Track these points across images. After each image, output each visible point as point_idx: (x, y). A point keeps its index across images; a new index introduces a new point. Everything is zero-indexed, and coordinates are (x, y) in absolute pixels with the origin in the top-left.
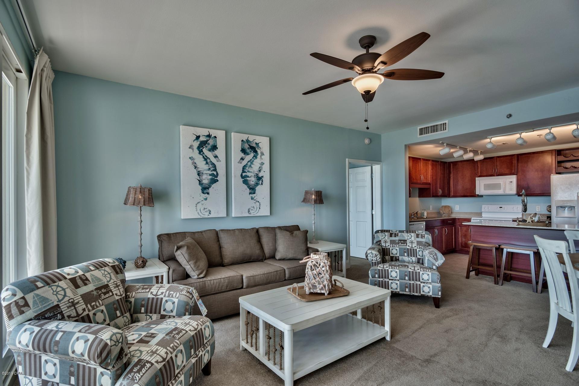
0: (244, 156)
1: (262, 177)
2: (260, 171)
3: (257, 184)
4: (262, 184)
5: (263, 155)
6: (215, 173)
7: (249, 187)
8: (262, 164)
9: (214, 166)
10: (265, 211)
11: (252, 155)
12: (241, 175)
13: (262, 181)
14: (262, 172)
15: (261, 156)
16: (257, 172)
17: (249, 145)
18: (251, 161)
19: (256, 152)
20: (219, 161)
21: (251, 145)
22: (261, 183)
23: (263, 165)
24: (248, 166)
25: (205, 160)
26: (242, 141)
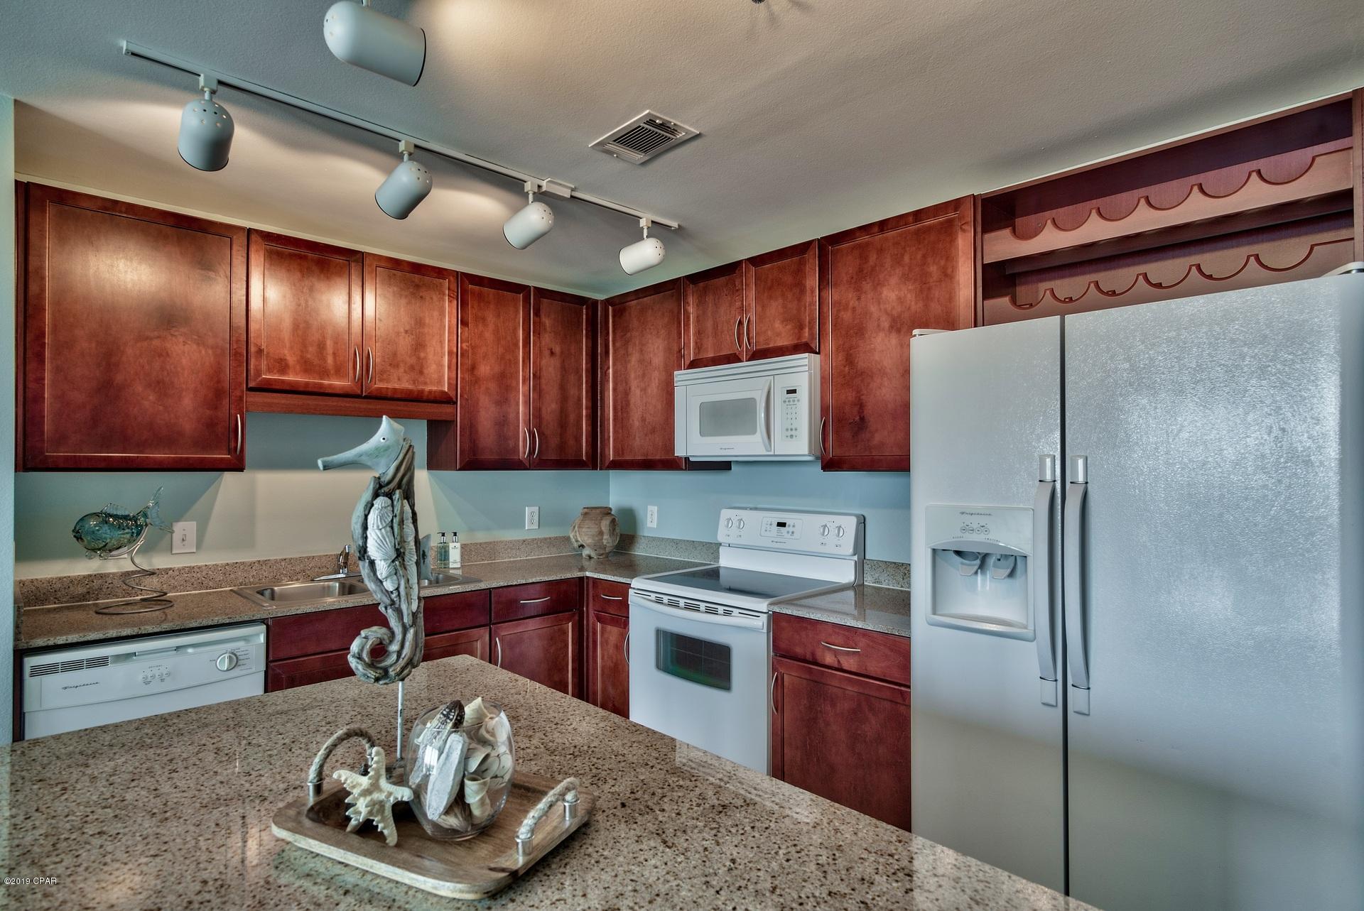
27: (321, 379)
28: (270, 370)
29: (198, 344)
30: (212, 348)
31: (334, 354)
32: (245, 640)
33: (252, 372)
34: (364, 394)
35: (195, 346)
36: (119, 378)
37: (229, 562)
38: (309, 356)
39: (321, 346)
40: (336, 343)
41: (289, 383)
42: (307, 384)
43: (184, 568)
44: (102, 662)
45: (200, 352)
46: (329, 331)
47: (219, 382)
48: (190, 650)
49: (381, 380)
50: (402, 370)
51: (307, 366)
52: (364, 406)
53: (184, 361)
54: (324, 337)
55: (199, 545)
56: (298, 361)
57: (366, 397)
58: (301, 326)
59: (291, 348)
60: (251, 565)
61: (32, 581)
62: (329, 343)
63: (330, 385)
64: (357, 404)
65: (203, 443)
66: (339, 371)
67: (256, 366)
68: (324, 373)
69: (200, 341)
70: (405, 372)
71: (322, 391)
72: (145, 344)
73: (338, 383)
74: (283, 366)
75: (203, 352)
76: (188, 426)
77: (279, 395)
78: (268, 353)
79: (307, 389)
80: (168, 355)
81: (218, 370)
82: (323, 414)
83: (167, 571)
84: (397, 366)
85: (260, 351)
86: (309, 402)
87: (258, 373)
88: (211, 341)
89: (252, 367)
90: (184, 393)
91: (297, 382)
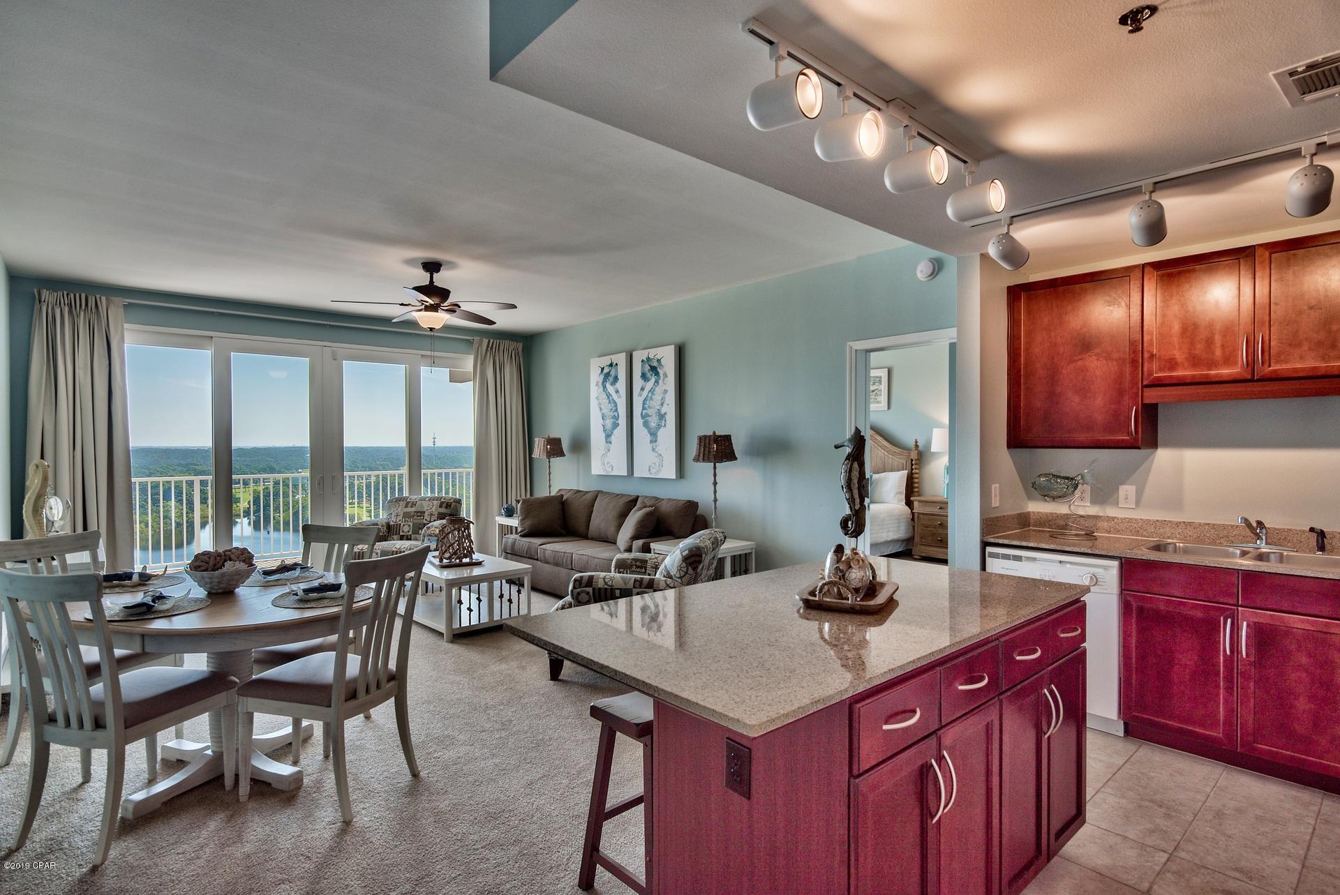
0: (644, 383)
1: (665, 413)
2: (662, 404)
3: (659, 426)
4: (665, 426)
5: (667, 376)
6: (616, 414)
7: (649, 432)
8: (666, 391)
9: (615, 403)
10: (670, 471)
11: (653, 380)
12: (642, 414)
13: (665, 421)
14: (665, 405)
15: (663, 380)
16: (658, 407)
17: (650, 366)
18: (652, 391)
19: (657, 374)
20: (619, 397)
21: (652, 365)
22: (663, 425)
23: (666, 393)
24: (649, 398)
25: (608, 397)
26: (643, 361)
27: (1210, 370)
28: (1161, 370)
29: (1107, 360)
30: (1117, 360)
31: (1223, 346)
32: (1105, 569)
33: (1145, 373)
34: (1256, 378)
35: (1104, 362)
36: (1058, 390)
37: (1159, 519)
38: (1196, 352)
39: (1209, 342)
40: (1224, 336)
41: (1178, 377)
42: (1193, 376)
43: (1125, 519)
44: (1018, 558)
45: (1108, 365)
46: (1218, 327)
47: (1120, 384)
48: (1068, 566)
49: (1277, 362)
50: (1306, 348)
51: (1195, 361)
52: (1259, 389)
53: (1097, 373)
54: (1212, 333)
55: (1138, 503)
56: (1187, 359)
57: (1258, 380)
58: (1189, 329)
59: (1180, 348)
60: (1178, 524)
61: (1038, 513)
62: (1218, 339)
63: (1217, 374)
64: (1250, 387)
65: (1108, 428)
66: (1228, 360)
67: (1149, 368)
68: (1212, 364)
69: (1108, 357)
70: (1310, 349)
71: (1208, 380)
72: (1074, 365)
73: (1225, 372)
74: (1172, 364)
75: (1110, 364)
76: (1099, 417)
77: (1170, 388)
78: (1160, 356)
79: (1194, 381)
80: (1087, 370)
81: (1121, 375)
82: (1211, 400)
83: (1113, 518)
84: (1300, 345)
85: (1152, 356)
86: (1199, 391)
87: (1150, 374)
88: (1115, 356)
89: (1145, 369)
90: (1097, 394)
91: (1184, 376)
